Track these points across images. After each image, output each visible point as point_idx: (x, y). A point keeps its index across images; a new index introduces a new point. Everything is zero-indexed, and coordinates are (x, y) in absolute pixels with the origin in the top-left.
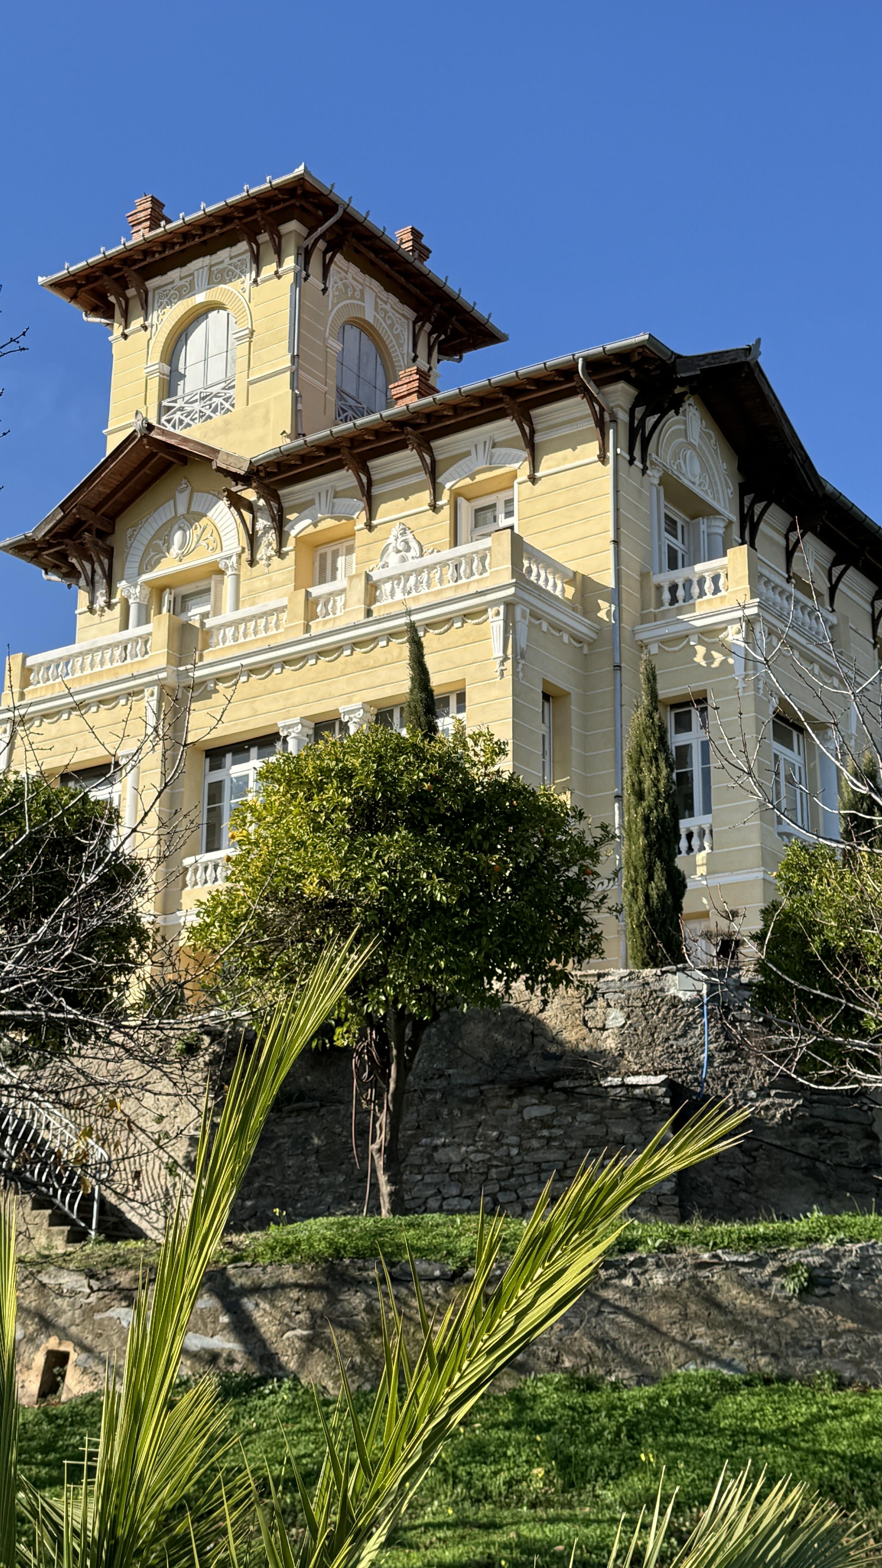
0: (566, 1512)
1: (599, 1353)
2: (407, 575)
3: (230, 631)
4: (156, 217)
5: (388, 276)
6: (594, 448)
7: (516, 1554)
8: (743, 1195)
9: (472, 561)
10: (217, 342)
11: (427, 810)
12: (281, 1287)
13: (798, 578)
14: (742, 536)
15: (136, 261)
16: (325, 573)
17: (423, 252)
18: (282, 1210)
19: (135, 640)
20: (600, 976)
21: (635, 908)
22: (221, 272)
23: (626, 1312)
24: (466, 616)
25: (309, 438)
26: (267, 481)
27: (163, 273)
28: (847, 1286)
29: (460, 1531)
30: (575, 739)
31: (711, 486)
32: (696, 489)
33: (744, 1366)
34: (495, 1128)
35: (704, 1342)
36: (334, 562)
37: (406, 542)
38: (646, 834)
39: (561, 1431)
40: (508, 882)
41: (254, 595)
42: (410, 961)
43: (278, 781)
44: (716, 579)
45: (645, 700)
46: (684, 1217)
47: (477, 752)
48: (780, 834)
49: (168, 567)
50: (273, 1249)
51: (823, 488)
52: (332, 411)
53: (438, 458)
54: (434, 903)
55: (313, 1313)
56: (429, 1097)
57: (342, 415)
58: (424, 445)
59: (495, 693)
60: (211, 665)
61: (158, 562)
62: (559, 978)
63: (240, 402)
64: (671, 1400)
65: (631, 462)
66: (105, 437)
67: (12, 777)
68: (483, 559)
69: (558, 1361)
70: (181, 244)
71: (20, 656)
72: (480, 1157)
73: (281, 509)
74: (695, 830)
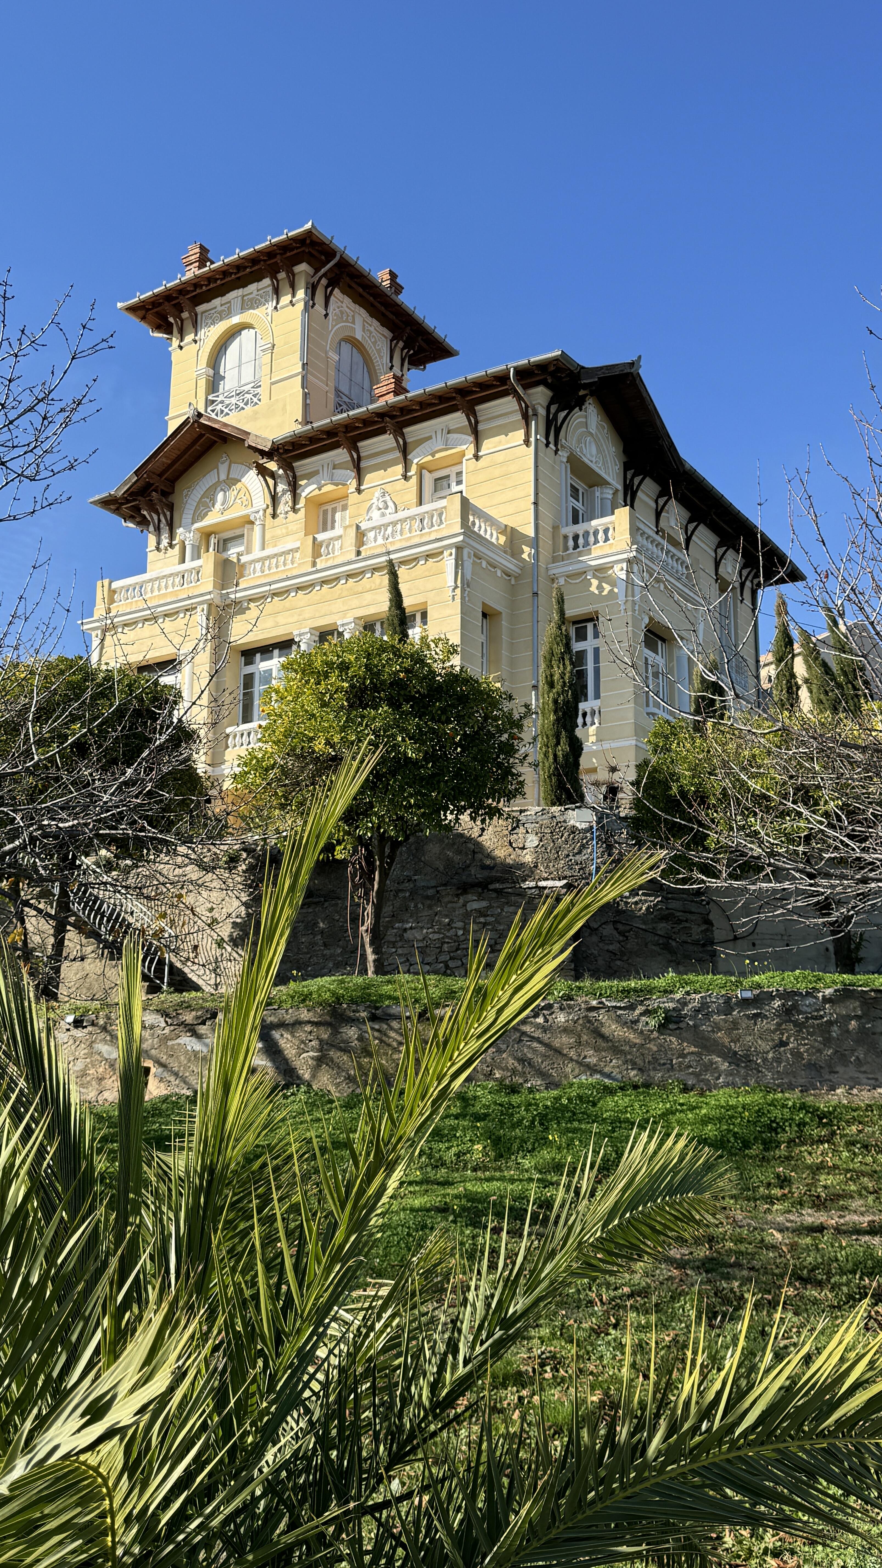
0: (498, 1174)
1: (520, 1068)
2: (385, 526)
3: (258, 566)
4: (203, 259)
5: (372, 305)
6: (520, 434)
7: (464, 1202)
8: (618, 963)
9: (432, 517)
10: (248, 355)
11: (402, 692)
12: (298, 1023)
13: (663, 531)
14: (625, 501)
15: (189, 292)
16: (326, 524)
17: (398, 288)
18: (298, 971)
19: (190, 571)
20: (521, 811)
21: (547, 764)
22: (251, 300)
23: (538, 1040)
24: (428, 556)
25: (315, 425)
26: (284, 456)
27: (209, 301)
28: (691, 1023)
29: (424, 1187)
30: (504, 645)
31: (604, 464)
32: (593, 466)
33: (619, 1076)
34: (446, 916)
35: (593, 1060)
36: (333, 516)
37: (385, 502)
38: (555, 712)
39: (494, 1120)
40: (458, 745)
41: (276, 539)
42: (390, 800)
43: (296, 671)
44: (606, 531)
45: (556, 617)
46: (577, 978)
47: (436, 653)
48: (648, 714)
49: (212, 519)
50: (293, 997)
51: (683, 466)
52: (331, 406)
53: (408, 440)
54: (407, 759)
55: (321, 1041)
56: (401, 895)
57: (339, 408)
58: (398, 431)
59: (448, 612)
60: (245, 589)
61: (206, 515)
62: (493, 812)
63: (264, 397)
64: (570, 1100)
65: (547, 445)
66: (166, 423)
67: (104, 667)
68: (440, 515)
69: (491, 1073)
70: (221, 279)
71: (106, 582)
72: (436, 936)
73: (295, 477)
74: (588, 711)
